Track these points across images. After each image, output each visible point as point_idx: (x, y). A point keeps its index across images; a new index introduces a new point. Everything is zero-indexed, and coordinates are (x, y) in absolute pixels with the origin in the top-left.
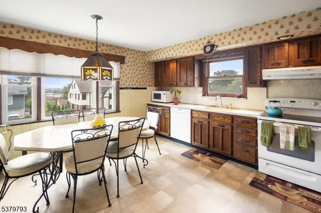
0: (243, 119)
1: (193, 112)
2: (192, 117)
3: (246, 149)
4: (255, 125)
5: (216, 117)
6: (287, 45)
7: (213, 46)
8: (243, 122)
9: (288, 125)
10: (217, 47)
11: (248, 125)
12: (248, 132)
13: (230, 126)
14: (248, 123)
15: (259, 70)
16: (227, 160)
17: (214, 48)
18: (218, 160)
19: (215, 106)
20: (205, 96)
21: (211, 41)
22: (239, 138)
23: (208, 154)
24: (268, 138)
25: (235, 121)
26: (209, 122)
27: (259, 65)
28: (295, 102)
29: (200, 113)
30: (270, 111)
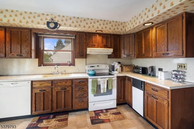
0: (80, 80)
1: (34, 83)
2: (32, 88)
3: (82, 100)
4: (86, 83)
5: (59, 83)
6: (98, 35)
7: (56, 24)
8: (79, 83)
9: (103, 79)
10: (60, 26)
11: (83, 83)
12: (83, 88)
13: (71, 87)
14: (83, 82)
15: (85, 47)
16: (68, 114)
17: (57, 26)
18: (63, 117)
19: (53, 74)
20: (41, 66)
21: (54, 19)
22: (77, 94)
23: (52, 116)
24: (95, 89)
25: (74, 83)
26: (52, 88)
27: (84, 44)
28: (99, 66)
29: (42, 83)
30: (91, 72)
